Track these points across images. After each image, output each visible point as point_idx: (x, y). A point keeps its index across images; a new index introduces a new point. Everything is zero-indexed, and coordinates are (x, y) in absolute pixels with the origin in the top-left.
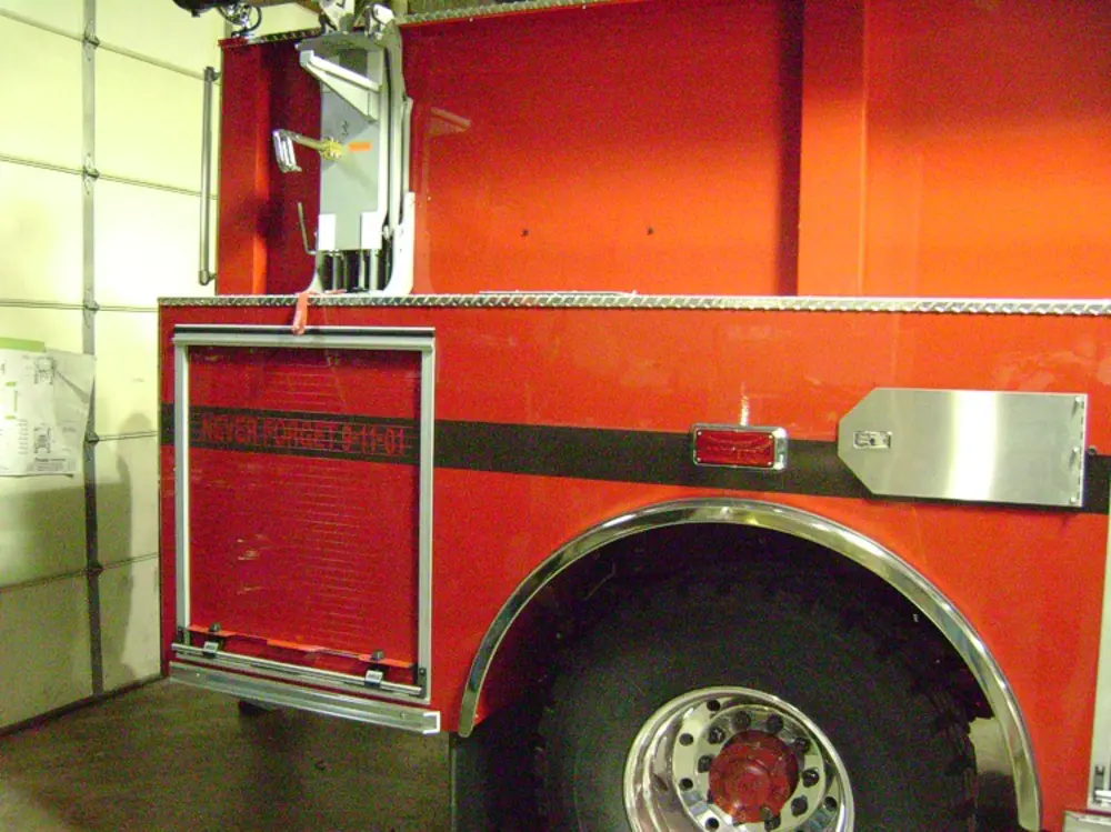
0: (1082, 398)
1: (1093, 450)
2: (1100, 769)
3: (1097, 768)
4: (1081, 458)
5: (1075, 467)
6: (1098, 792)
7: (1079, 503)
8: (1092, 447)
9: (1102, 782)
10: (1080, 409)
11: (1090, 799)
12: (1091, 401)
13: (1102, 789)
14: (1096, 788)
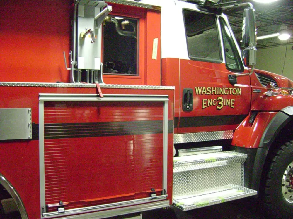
0: (30, 109)
1: (34, 123)
2: (43, 207)
3: (42, 208)
4: (31, 125)
5: (30, 128)
6: (44, 214)
7: (31, 138)
8: (34, 122)
9: (44, 211)
10: (30, 112)
11: (41, 216)
12: (32, 109)
13: (44, 213)
14: (43, 213)
